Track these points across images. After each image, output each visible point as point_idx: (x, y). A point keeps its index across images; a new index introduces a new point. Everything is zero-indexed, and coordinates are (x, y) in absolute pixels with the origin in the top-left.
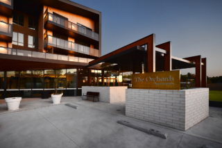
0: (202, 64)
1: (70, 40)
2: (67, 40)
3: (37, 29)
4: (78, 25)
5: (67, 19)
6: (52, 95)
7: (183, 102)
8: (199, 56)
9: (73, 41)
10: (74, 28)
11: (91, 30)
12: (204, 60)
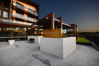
0: (75, 27)
1: (25, 15)
2: (23, 15)
3: (9, 9)
4: (29, 9)
5: (23, 6)
6: (9, 41)
7: (62, 44)
8: (74, 24)
9: (27, 16)
10: (26, 10)
11: (35, 12)
12: (76, 26)
